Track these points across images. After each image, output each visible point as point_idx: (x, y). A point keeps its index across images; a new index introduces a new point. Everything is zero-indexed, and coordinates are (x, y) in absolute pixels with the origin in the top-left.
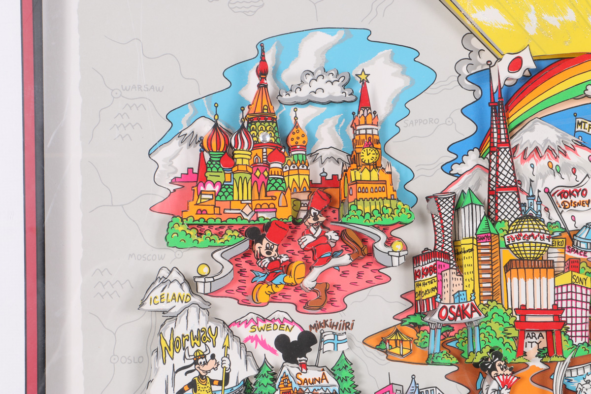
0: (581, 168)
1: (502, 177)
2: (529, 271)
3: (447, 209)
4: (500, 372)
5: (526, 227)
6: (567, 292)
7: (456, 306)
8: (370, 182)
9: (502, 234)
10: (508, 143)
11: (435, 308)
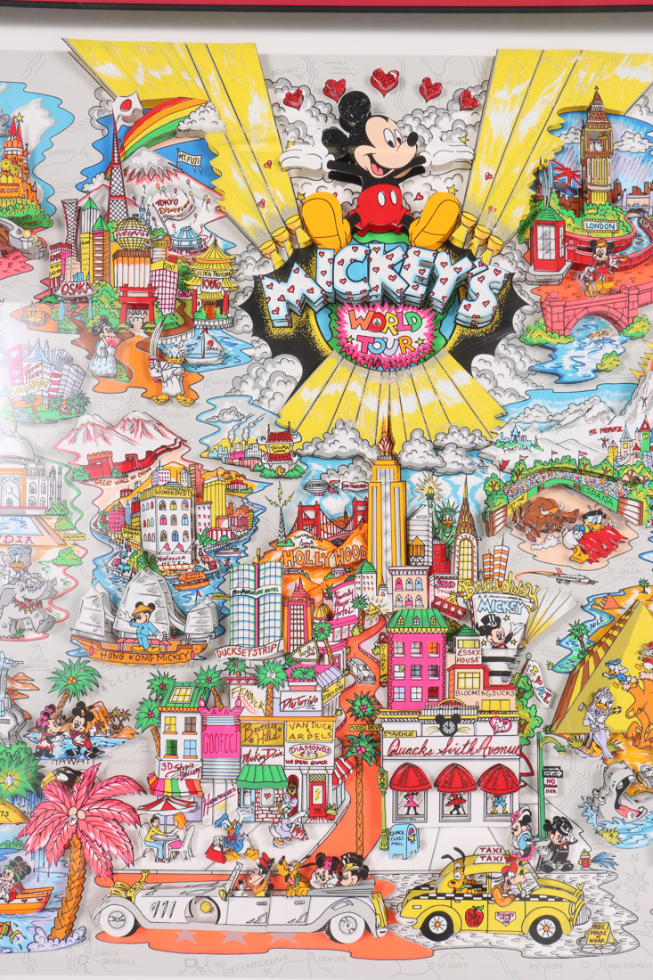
0: (180, 188)
1: (114, 188)
2: (131, 259)
3: (71, 213)
4: (106, 334)
5: (130, 226)
6: (159, 275)
7: (75, 284)
8: (7, 184)
9: (112, 231)
10: (119, 163)
11: (59, 286)
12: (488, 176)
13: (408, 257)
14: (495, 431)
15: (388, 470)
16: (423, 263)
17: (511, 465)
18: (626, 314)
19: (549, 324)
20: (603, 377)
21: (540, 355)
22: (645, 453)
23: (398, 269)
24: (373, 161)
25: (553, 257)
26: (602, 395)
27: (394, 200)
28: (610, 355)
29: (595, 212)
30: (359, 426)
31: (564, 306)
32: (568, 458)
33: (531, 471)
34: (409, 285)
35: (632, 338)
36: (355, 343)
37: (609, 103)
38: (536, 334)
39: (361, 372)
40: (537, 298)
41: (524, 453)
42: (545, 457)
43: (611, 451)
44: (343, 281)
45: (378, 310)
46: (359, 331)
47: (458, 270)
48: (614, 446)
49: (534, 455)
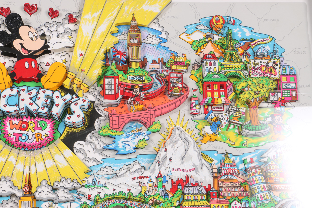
12: (81, 55)
13: (39, 93)
14: (84, 179)
15: (27, 202)
16: (47, 97)
17: (92, 197)
18: (149, 120)
19: (111, 125)
20: (140, 151)
21: (108, 141)
22: (160, 189)
23: (34, 99)
24: (23, 47)
25: (113, 93)
26: (139, 160)
27: (33, 66)
28: (142, 140)
29: (133, 72)
30: (13, 179)
31: (119, 117)
32: (122, 192)
33: (103, 199)
34: (39, 108)
35: (153, 132)
36: (12, 136)
37: (139, 21)
38: (105, 131)
39: (15, 151)
40: (107, 113)
41: (99, 191)
42: (110, 192)
43: (143, 188)
44: (5, 106)
45: (25, 120)
46: (14, 131)
47: (64, 100)
48: (144, 186)
49: (104, 191)
